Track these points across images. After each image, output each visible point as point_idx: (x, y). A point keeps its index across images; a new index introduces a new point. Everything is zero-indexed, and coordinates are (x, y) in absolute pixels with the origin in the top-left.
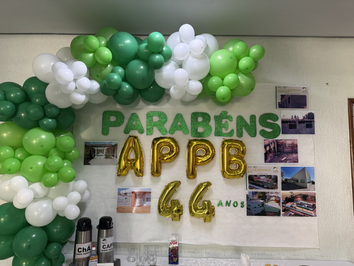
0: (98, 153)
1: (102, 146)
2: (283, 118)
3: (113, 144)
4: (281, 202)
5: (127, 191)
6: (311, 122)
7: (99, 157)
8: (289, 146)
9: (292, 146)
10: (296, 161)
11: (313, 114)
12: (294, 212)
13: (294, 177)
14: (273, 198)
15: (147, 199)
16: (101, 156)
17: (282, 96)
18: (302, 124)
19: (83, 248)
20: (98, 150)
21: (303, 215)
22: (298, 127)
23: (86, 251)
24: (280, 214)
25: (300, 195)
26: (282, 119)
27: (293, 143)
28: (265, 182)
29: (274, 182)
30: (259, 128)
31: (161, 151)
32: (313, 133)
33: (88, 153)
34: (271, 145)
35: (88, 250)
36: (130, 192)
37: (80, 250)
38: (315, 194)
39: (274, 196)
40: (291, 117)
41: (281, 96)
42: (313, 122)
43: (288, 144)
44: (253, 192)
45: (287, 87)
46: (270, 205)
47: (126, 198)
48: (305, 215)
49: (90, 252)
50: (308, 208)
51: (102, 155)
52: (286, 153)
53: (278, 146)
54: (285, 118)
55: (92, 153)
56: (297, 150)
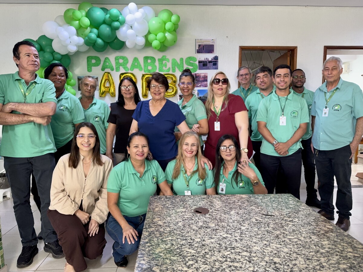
10: (206, 86)
11: (218, 57)
13: (204, 96)
18: (211, 63)
22: (208, 65)
27: (205, 75)
30: (185, 66)
32: (217, 68)
40: (204, 59)
41: (198, 46)
42: (217, 62)
43: (202, 76)
45: (202, 39)
52: (200, 81)
54: (200, 60)
56: (207, 79)
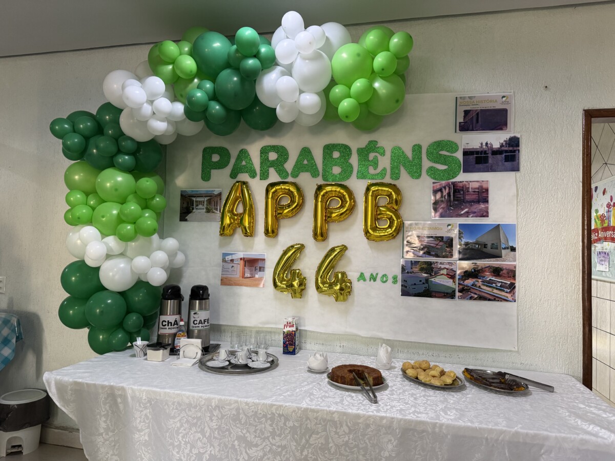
0: (197, 206)
1: (202, 196)
2: (465, 146)
3: (216, 193)
4: (457, 277)
5: (234, 257)
6: (514, 151)
7: (198, 210)
8: (474, 192)
9: (478, 192)
10: (485, 214)
11: (518, 139)
12: (478, 293)
13: (479, 240)
14: (445, 272)
15: (260, 268)
16: (201, 209)
17: (467, 113)
18: (498, 156)
19: (168, 321)
20: (197, 202)
21: (492, 298)
22: (490, 161)
23: (171, 325)
24: (455, 296)
25: (490, 267)
26: (464, 149)
27: (481, 187)
28: (433, 247)
29: (447, 247)
30: (426, 164)
31: (277, 202)
33: (185, 205)
34: (444, 190)
35: (174, 324)
36: (238, 259)
37: (164, 323)
38: (515, 267)
39: (445, 268)
40: (480, 145)
41: (463, 113)
42: (517, 152)
43: (472, 188)
44: (411, 261)
45: (475, 97)
46: (439, 282)
47: (233, 267)
48: (496, 299)
49: (177, 328)
50: (502, 289)
51: (202, 208)
52: (468, 202)
53: (455, 191)
54: (469, 148)
55: (189, 205)
56: (488, 197)
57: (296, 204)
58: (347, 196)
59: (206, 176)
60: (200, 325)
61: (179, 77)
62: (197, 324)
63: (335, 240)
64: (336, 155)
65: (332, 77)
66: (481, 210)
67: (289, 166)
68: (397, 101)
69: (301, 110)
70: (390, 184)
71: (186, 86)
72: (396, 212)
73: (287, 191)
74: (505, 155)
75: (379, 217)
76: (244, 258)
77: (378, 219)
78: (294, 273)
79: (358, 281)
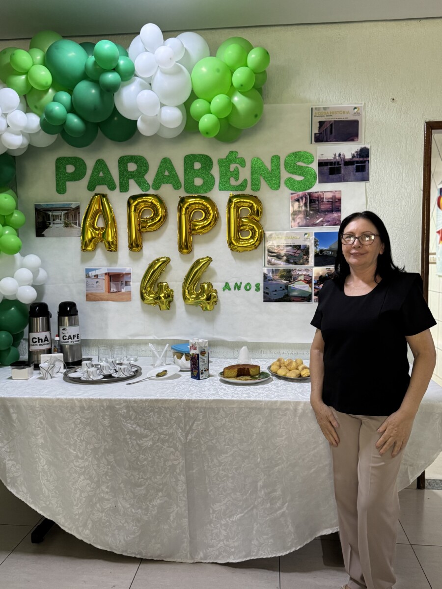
0: (54, 220)
1: (59, 210)
2: (320, 157)
3: (73, 206)
4: (313, 282)
5: (98, 272)
6: (364, 162)
7: (56, 225)
8: (328, 201)
9: (332, 202)
10: (337, 222)
11: (368, 149)
13: (333, 247)
14: (302, 278)
15: (126, 282)
16: (58, 224)
17: (321, 123)
18: (350, 167)
19: (39, 338)
20: (53, 216)
22: (343, 171)
23: (42, 342)
24: (311, 299)
26: (319, 160)
28: (292, 255)
29: (304, 255)
31: (140, 215)
32: (365, 179)
33: (40, 220)
34: (301, 200)
35: (45, 341)
36: (103, 274)
37: (35, 340)
39: (302, 274)
40: (334, 156)
42: (367, 162)
43: (326, 198)
44: (272, 269)
45: (329, 108)
46: (297, 287)
47: (97, 282)
51: (60, 222)
52: (323, 211)
53: (311, 201)
54: (323, 159)
55: (45, 220)
56: (340, 206)
57: (159, 217)
58: (210, 209)
59: (61, 189)
60: (70, 340)
61: (32, 87)
62: (66, 339)
63: (200, 252)
64: (197, 166)
65: (192, 91)
66: (334, 219)
67: (150, 177)
68: (256, 116)
69: (162, 124)
70: (252, 196)
71: (40, 98)
72: (257, 223)
73: (150, 204)
74: (356, 166)
75: (242, 228)
76: (109, 274)
77: (241, 230)
78: (162, 286)
79: (224, 290)
